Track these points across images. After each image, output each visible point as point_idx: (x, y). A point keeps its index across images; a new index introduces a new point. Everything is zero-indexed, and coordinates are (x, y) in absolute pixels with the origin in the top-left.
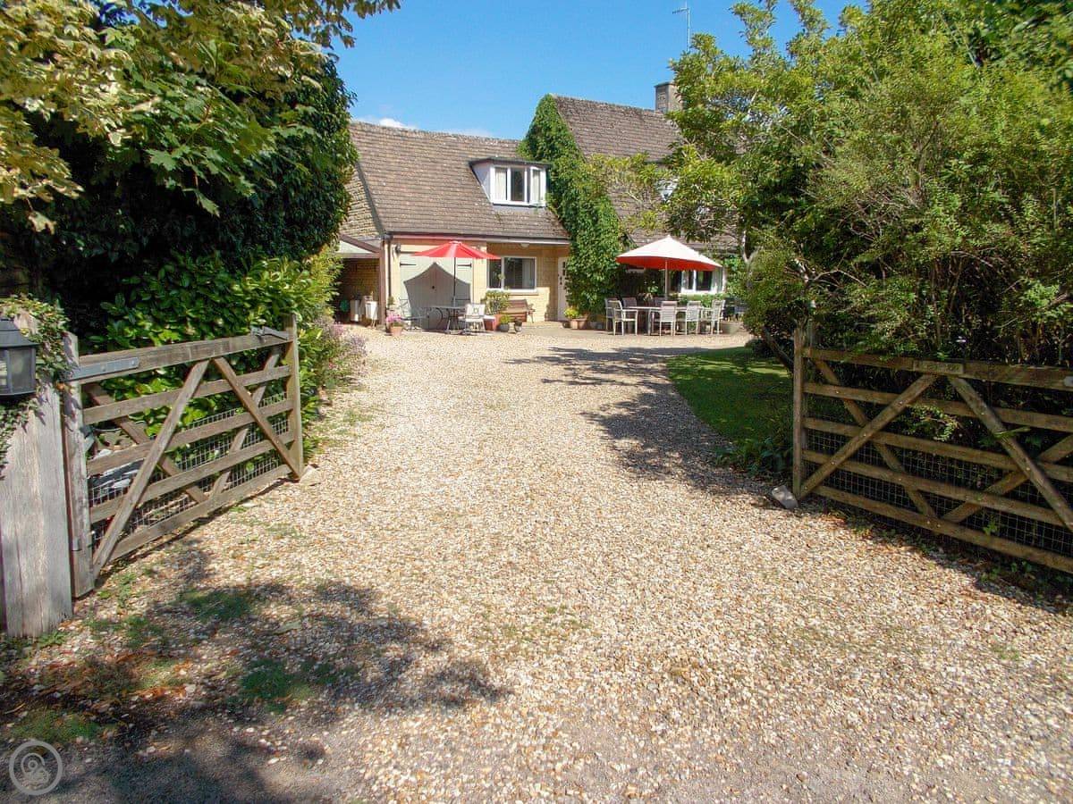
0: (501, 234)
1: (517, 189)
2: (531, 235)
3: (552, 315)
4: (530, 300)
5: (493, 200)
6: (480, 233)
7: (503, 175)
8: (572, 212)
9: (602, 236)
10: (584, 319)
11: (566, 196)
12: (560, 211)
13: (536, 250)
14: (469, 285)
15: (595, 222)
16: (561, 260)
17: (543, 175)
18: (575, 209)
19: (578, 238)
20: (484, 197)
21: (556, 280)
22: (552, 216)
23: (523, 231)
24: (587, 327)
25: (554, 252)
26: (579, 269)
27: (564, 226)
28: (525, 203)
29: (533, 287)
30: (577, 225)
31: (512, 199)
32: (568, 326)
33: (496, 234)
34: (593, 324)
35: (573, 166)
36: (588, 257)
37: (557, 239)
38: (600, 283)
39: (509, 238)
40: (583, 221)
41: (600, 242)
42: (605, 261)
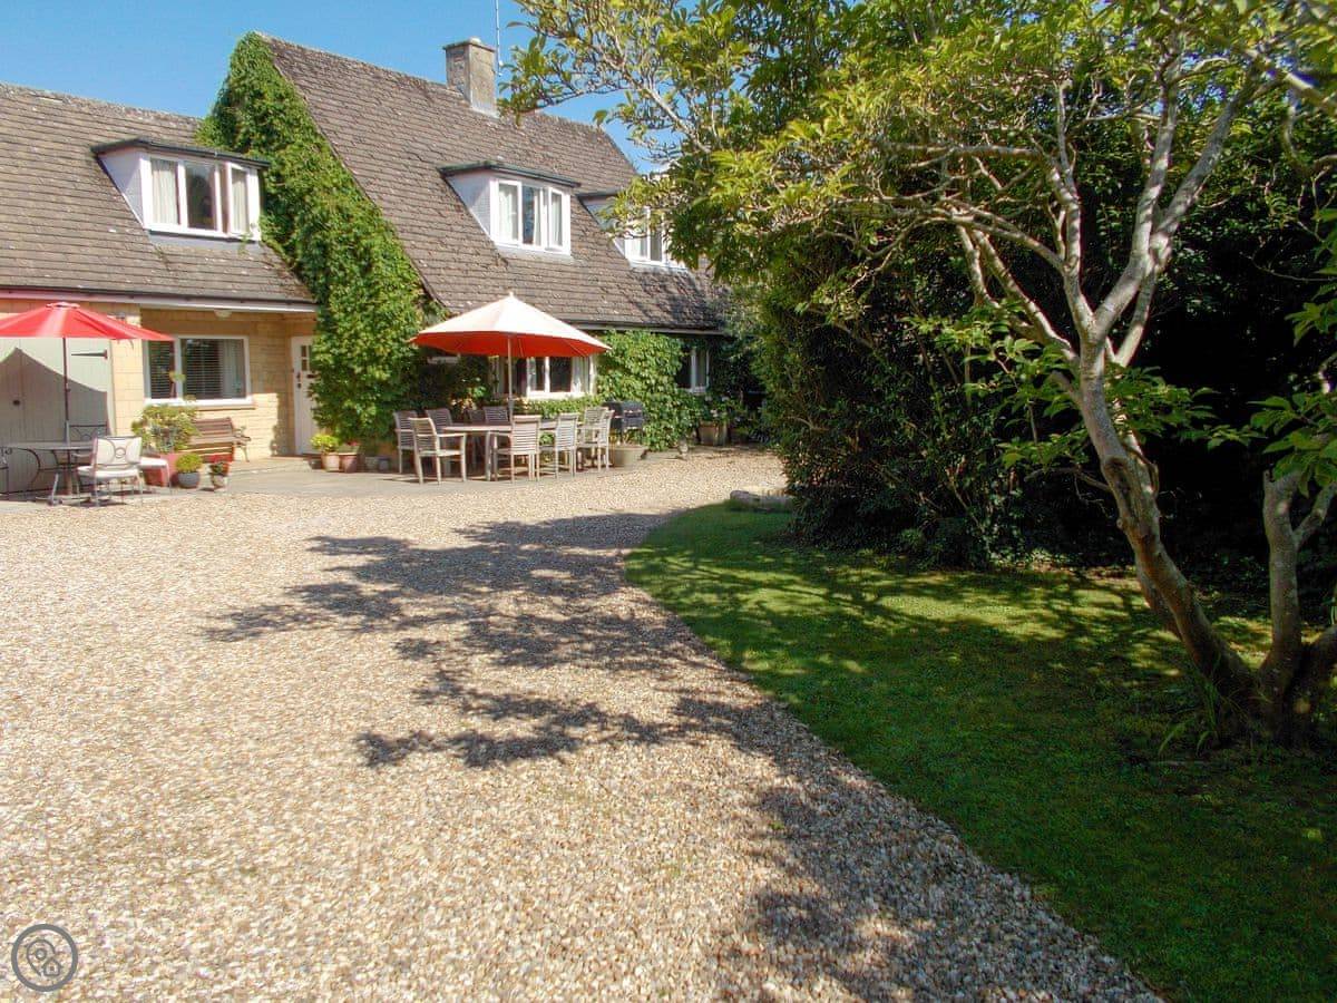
0: (169, 290)
1: (201, 208)
2: (234, 293)
3: (286, 445)
4: (238, 420)
5: (150, 223)
6: (123, 287)
7: (167, 175)
8: (316, 252)
9: (383, 295)
10: (351, 453)
11: (303, 221)
12: (290, 249)
13: (248, 323)
14: (105, 394)
15: (366, 270)
16: (296, 344)
17: (253, 181)
18: (324, 248)
19: (332, 299)
20: (129, 218)
21: (288, 381)
22: (276, 259)
23: (216, 285)
24: (359, 467)
25: (283, 327)
26: (338, 359)
27: (301, 277)
28: (219, 233)
29: (241, 394)
30: (328, 274)
31: (192, 224)
32: (319, 464)
33: (160, 289)
34: (371, 461)
35: (312, 165)
36: (356, 336)
37: (289, 303)
38: (383, 384)
39: (188, 298)
40: (341, 268)
41: (377, 306)
42: (390, 342)
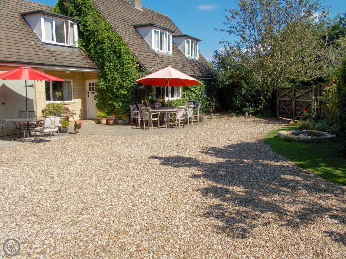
0: (54, 63)
1: (60, 38)
2: (74, 65)
3: (84, 116)
4: (71, 108)
5: (44, 40)
6: (40, 62)
7: (49, 24)
8: (99, 51)
9: (125, 66)
10: (112, 119)
11: (94, 41)
12: (88, 51)
13: (73, 75)
14: (33, 100)
15: (119, 57)
16: (87, 82)
17: (76, 27)
18: (102, 50)
19: (105, 67)
20: (37, 38)
21: (84, 94)
22: (84, 54)
23: (68, 62)
24: (115, 123)
25: (83, 76)
26: (107, 87)
27: (92, 60)
28: (65, 44)
29: (70, 99)
30: (104, 59)
31: (57, 41)
32: (99, 122)
33: (51, 63)
34: (120, 121)
35: (97, 22)
36: (115, 79)
37: (91, 68)
38: (124, 95)
39: (60, 66)
40: (109, 57)
41: (123, 69)
42: (128, 82)
